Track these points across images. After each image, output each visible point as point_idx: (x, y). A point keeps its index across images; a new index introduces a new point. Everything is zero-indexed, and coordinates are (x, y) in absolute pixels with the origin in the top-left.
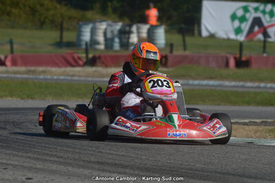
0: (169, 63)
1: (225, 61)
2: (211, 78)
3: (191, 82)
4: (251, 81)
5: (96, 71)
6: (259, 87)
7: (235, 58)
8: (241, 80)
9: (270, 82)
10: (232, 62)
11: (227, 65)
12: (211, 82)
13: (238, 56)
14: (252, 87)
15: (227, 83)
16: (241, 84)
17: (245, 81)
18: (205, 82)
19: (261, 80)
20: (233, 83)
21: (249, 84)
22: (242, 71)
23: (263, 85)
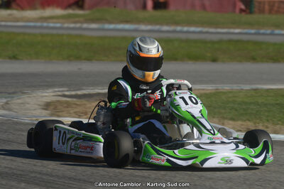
0: (86, 5)
1: (142, 2)
2: (127, 22)
3: (107, 26)
4: (168, 24)
5: (10, 15)
6: (174, 32)
9: (186, 26)
10: (150, 4)
11: (144, 7)
12: (127, 26)
15: (143, 27)
16: (157, 27)
17: (161, 24)
18: (120, 26)
19: (177, 23)
20: (149, 27)
21: (165, 28)
22: (159, 13)
23: (179, 28)
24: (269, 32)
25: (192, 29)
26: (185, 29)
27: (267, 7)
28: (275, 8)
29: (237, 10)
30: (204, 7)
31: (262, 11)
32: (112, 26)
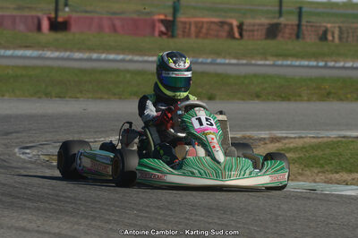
1: (36, 21)
2: (27, 47)
4: (79, 50)
6: (90, 60)
7: (49, 19)
8: (66, 50)
9: (103, 53)
10: (45, 24)
11: (39, 28)
12: (28, 53)
13: (53, 15)
14: (81, 60)
15: (48, 54)
16: (67, 54)
17: (71, 50)
18: (20, 52)
19: (91, 49)
20: (56, 54)
21: (77, 55)
23: (95, 56)
24: (209, 60)
25: (112, 56)
26: (103, 56)
27: (193, 29)
28: (204, 30)
29: (157, 33)
30: (114, 29)
31: (186, 34)
32: (9, 53)
